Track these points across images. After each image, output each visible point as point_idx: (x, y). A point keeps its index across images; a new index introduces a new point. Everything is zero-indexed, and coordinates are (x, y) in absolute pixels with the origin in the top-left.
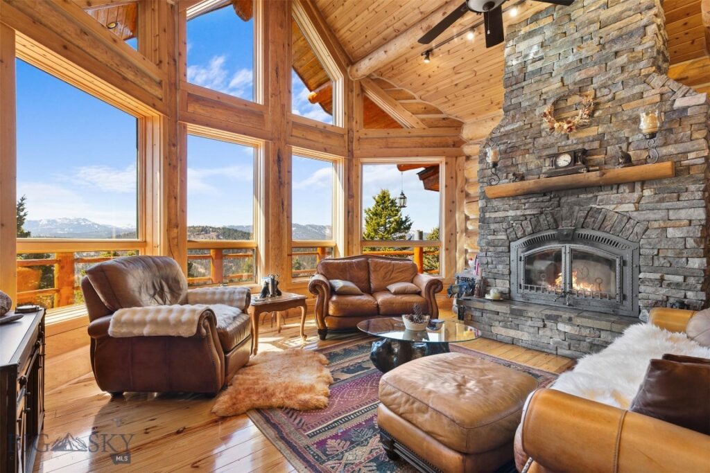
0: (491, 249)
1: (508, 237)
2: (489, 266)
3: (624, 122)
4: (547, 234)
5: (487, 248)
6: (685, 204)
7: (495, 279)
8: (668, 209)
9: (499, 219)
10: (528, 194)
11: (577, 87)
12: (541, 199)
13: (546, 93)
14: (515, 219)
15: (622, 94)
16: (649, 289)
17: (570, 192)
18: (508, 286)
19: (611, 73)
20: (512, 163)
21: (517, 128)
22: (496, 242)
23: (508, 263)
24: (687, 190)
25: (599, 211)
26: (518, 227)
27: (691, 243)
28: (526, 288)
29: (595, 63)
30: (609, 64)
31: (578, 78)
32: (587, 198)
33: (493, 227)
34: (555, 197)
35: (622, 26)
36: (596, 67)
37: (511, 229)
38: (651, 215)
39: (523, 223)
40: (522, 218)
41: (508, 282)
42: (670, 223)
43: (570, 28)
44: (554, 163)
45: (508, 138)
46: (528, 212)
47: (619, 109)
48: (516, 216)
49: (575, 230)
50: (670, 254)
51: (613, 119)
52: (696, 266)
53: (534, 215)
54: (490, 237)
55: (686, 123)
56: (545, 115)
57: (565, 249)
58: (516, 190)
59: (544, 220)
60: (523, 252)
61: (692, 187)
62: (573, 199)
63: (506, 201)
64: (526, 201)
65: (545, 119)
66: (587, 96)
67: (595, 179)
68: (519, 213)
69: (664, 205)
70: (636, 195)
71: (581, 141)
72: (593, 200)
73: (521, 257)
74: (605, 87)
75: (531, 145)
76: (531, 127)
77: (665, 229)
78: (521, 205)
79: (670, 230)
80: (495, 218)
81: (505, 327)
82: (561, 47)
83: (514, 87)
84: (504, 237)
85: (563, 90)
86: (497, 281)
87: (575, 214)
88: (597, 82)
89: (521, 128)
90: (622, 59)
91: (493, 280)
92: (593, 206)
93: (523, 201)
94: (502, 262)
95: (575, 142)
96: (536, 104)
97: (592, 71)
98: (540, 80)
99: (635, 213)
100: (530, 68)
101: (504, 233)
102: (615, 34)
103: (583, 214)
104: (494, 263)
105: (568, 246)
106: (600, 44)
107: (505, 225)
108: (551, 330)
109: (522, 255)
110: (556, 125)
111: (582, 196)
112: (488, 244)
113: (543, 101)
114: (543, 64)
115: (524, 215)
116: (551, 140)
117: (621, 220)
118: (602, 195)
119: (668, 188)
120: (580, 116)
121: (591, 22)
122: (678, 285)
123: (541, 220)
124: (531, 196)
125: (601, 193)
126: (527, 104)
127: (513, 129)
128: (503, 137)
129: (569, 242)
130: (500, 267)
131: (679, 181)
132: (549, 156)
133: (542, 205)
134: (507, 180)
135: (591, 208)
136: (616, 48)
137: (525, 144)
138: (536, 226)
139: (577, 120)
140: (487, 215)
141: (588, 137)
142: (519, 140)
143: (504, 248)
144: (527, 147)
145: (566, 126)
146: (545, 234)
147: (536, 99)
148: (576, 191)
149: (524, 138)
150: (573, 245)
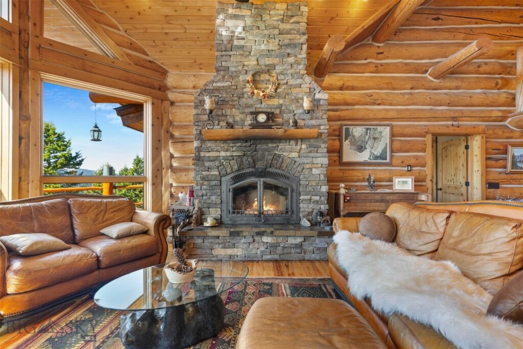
0: (206, 183)
1: (220, 173)
2: (204, 197)
3: (292, 100)
4: (248, 171)
5: (201, 182)
6: (320, 155)
7: (209, 208)
8: (313, 157)
9: (212, 158)
10: (236, 139)
11: (267, 68)
12: (244, 144)
13: (247, 66)
14: (225, 158)
15: (291, 82)
16: (305, 206)
17: (263, 141)
18: (220, 213)
19: (285, 67)
20: (223, 114)
21: (226, 86)
22: (210, 177)
23: (220, 194)
24: (320, 147)
25: (279, 156)
26: (228, 165)
27: (322, 177)
28: (234, 213)
29: (277, 57)
30: (284, 60)
31: (267, 63)
32: (273, 147)
33: (207, 164)
34: (253, 144)
35: (291, 38)
36: (277, 59)
37: (222, 167)
38: (306, 161)
39: (231, 162)
40: (230, 158)
41: (220, 209)
42: (314, 166)
43: (262, 26)
44: (256, 119)
45: (219, 93)
46: (235, 154)
47: (290, 91)
48: (226, 156)
49: (266, 168)
50: (314, 183)
51: (287, 97)
52: (324, 190)
53: (239, 156)
54: (204, 173)
55: (320, 108)
56: (248, 82)
57: (260, 182)
58: (228, 136)
59: (246, 161)
60: (231, 185)
61: (323, 146)
62: (265, 147)
63: (218, 143)
64: (234, 145)
65: (248, 85)
66: (273, 77)
67: (281, 134)
68: (228, 154)
69: (312, 155)
70: (298, 147)
71: (269, 106)
72: (276, 148)
73: (230, 189)
74: (282, 74)
75: (237, 102)
76: (237, 88)
77: (311, 169)
78: (230, 148)
79: (314, 170)
80: (209, 157)
81: (224, 247)
82: (257, 36)
83: (224, 53)
84: (217, 173)
85: (258, 67)
86: (210, 209)
87: (266, 157)
88: (279, 69)
89: (229, 87)
90: (291, 60)
91: (207, 209)
92: (277, 152)
93: (231, 145)
94: (215, 193)
95: (266, 106)
96: (240, 72)
97: (276, 61)
98: (243, 55)
99: (298, 159)
100: (236, 43)
101: (217, 170)
102: (287, 42)
103: (270, 157)
104: (208, 195)
105: (262, 179)
106: (279, 45)
107: (217, 163)
108: (258, 243)
109: (231, 187)
110: (256, 91)
111: (270, 145)
112: (203, 179)
113: (245, 71)
114: (245, 43)
115: (232, 156)
116: (251, 102)
117: (291, 163)
118: (281, 146)
119: (313, 145)
120: (270, 89)
121: (275, 28)
122: (317, 201)
123: (244, 160)
124: (237, 141)
125: (281, 144)
126: (234, 69)
127: (223, 87)
128: (215, 91)
129: (262, 177)
130: (213, 198)
131: (317, 141)
132: (252, 113)
133: (245, 149)
134: (219, 127)
135: (275, 154)
136: (289, 51)
137: (233, 101)
138: (240, 165)
139: (268, 91)
140: (202, 154)
141: (274, 105)
142: (228, 96)
143: (216, 182)
144: (234, 103)
145: (262, 94)
146: (246, 171)
147: (240, 68)
148: (266, 141)
149: (232, 96)
150: (265, 179)
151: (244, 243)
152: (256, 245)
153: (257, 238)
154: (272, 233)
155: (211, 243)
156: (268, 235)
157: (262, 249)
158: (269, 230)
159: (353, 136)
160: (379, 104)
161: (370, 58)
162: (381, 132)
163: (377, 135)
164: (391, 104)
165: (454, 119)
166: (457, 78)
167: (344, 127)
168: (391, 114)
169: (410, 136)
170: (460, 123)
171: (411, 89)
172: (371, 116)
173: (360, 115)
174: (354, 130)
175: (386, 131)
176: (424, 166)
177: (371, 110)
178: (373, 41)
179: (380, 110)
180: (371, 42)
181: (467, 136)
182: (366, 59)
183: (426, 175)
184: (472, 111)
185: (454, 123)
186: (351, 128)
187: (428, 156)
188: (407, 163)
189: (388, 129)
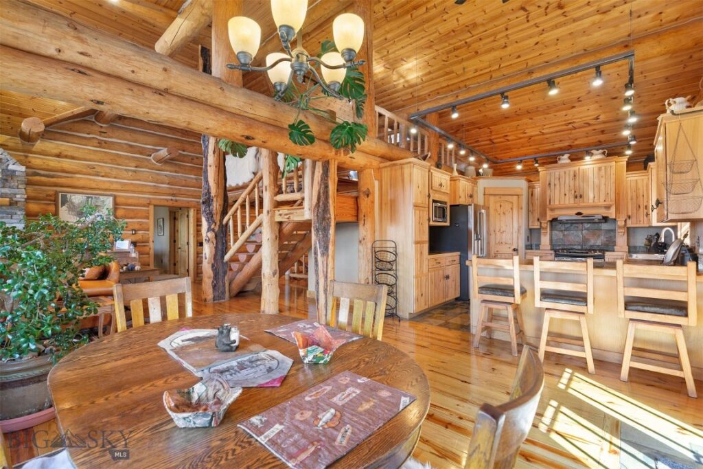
6: (15, 221)
24: (16, 214)
55: (15, 179)
61: (19, 213)
119: (5, 212)
131: (11, 209)
159: (72, 203)
160: (103, 176)
161: (92, 134)
162: (103, 201)
163: (99, 204)
164: (115, 178)
165: (173, 195)
166: (176, 165)
167: (60, 194)
168: (114, 186)
169: (135, 206)
170: (177, 198)
171: (136, 167)
172: (94, 185)
173: (81, 183)
174: (73, 197)
175: (109, 202)
176: (148, 231)
177: (94, 181)
178: (95, 119)
179: (104, 182)
180: (94, 120)
181: (188, 208)
182: (89, 134)
183: (149, 238)
184: (188, 191)
185: (173, 198)
186: (69, 195)
187: (151, 222)
188: (131, 227)
189: (111, 199)
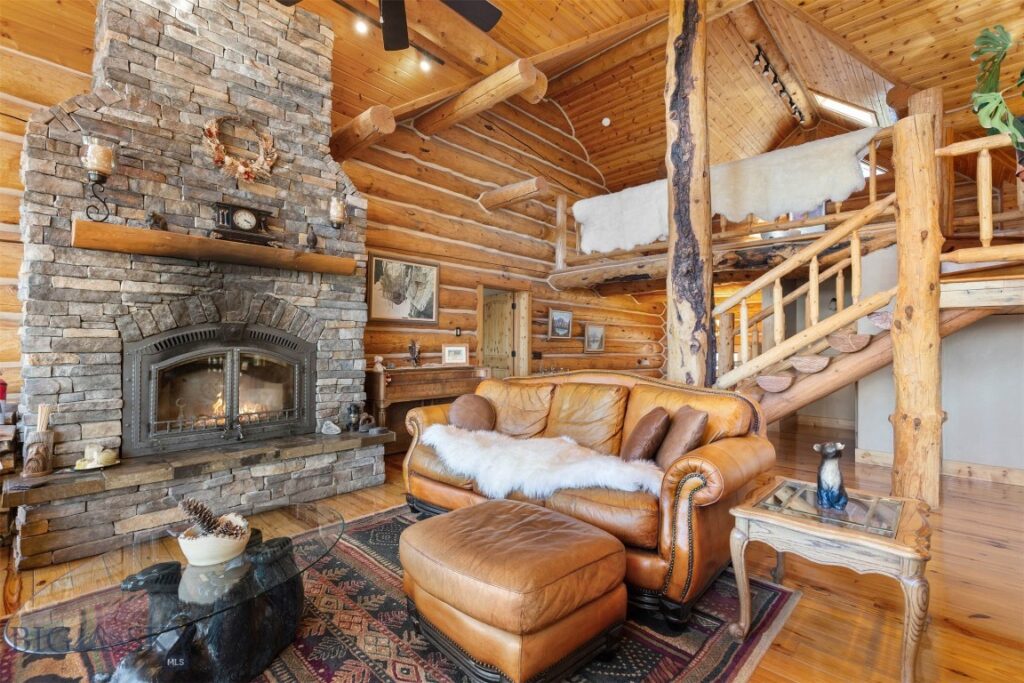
0: (69, 358)
1: (120, 334)
2: (63, 397)
3: (304, 196)
4: (202, 330)
5: (56, 356)
6: (354, 305)
7: (79, 423)
8: (341, 309)
9: (94, 296)
10: (170, 256)
11: (249, 118)
12: (194, 270)
13: (202, 96)
14: (136, 298)
15: (303, 161)
16: (327, 397)
17: (240, 268)
18: (119, 432)
19: (291, 127)
20: (129, 189)
21: (144, 126)
22: (86, 345)
23: (118, 384)
24: (353, 291)
25: (276, 302)
26: (143, 315)
27: (357, 345)
28: (160, 428)
29: (274, 102)
30: (288, 113)
31: (251, 106)
32: (263, 283)
33: (76, 310)
34: (216, 271)
35: (303, 76)
36: (275, 107)
37: (127, 319)
38: (328, 314)
39: (155, 308)
40: (154, 299)
41: (119, 423)
42: (343, 324)
43: (238, 24)
44: (230, 219)
45: (119, 135)
46: (168, 289)
47: (299, 178)
48: (142, 293)
49: (246, 325)
50: (342, 356)
51: (292, 186)
52: (360, 368)
53: (177, 295)
54: (68, 333)
55: (354, 223)
56: (210, 134)
57: (232, 355)
58: (155, 246)
59: (197, 306)
60: (154, 362)
61: (358, 289)
62: (243, 280)
63: (116, 259)
64: (164, 268)
65: (206, 140)
66: (265, 140)
68: (148, 288)
69: (339, 303)
70: (315, 289)
71: (257, 198)
72: (270, 285)
73: (150, 372)
74: (284, 141)
75: (173, 171)
76: (173, 138)
77: (337, 329)
78: (151, 274)
79: (342, 331)
80: (83, 291)
81: (155, 508)
82: (229, 42)
83: (133, 42)
84: (112, 334)
85: (230, 108)
86: (83, 426)
87: (247, 301)
88: (274, 128)
89: (154, 130)
90: (303, 118)
91: (76, 428)
92: (271, 294)
93: (157, 267)
94: (103, 385)
95: (249, 196)
96: (183, 104)
97: (272, 109)
98: (190, 67)
99: (314, 310)
100: (170, 31)
101: (112, 325)
102: (295, 81)
103: (257, 303)
104: (78, 388)
105: (237, 350)
106: (276, 78)
107: (110, 309)
108: (243, 481)
109: (153, 368)
110: (228, 160)
111: (256, 278)
112: (63, 347)
113: (196, 106)
114: (197, 43)
115: (158, 294)
116: (211, 178)
117: (301, 316)
118: (280, 282)
119: (342, 286)
120: (261, 164)
121: (269, 42)
122: (348, 388)
123: (191, 306)
124: (173, 261)
125: (280, 279)
126: (165, 91)
127: (134, 124)
128: (105, 127)
129: (236, 343)
130: (98, 396)
131: (349, 281)
132: (218, 206)
133: (196, 281)
134: (119, 219)
135: (268, 297)
136: (298, 99)
137: (162, 165)
138: (181, 316)
139: (255, 166)
140: (59, 282)
141: (266, 197)
142: (149, 150)
143: (108, 355)
144: (166, 171)
145: (242, 169)
146: (197, 331)
147: (183, 94)
148: (246, 268)
149: (159, 152)
150: (242, 348)
151: (209, 488)
152: (239, 487)
153: (240, 473)
154: (277, 455)
155: (113, 506)
156: (268, 462)
157: (253, 492)
158: (271, 451)
159: (388, 276)
160: (422, 230)
161: (411, 153)
162: (425, 275)
163: (420, 279)
164: (437, 234)
165: (505, 268)
166: (507, 214)
167: (374, 259)
168: (439, 250)
169: (460, 285)
170: (512, 274)
171: (462, 216)
172: (413, 247)
173: (397, 242)
174: (390, 266)
175: (432, 274)
176: (474, 329)
177: (413, 237)
178: (415, 126)
179: (424, 240)
180: (411, 127)
181: (514, 292)
182: (404, 152)
183: (477, 343)
184: (521, 261)
185: (505, 273)
186: (385, 261)
187: (478, 313)
188: (456, 324)
189: (434, 271)
